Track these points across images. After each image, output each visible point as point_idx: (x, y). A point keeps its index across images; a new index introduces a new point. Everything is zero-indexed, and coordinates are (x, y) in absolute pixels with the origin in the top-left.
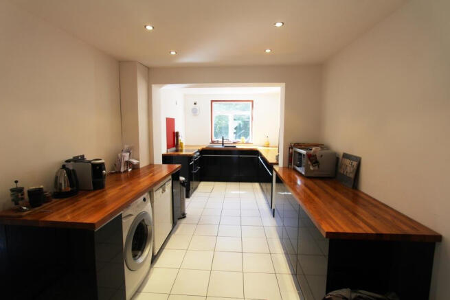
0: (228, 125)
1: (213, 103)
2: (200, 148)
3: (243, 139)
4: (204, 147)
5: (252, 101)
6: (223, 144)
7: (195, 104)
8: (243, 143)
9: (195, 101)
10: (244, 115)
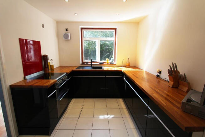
0: (95, 49)
1: (83, 30)
2: (68, 71)
3: (108, 61)
4: (74, 69)
5: (115, 29)
6: (91, 64)
7: (67, 30)
8: (108, 64)
9: (67, 28)
10: (109, 41)
